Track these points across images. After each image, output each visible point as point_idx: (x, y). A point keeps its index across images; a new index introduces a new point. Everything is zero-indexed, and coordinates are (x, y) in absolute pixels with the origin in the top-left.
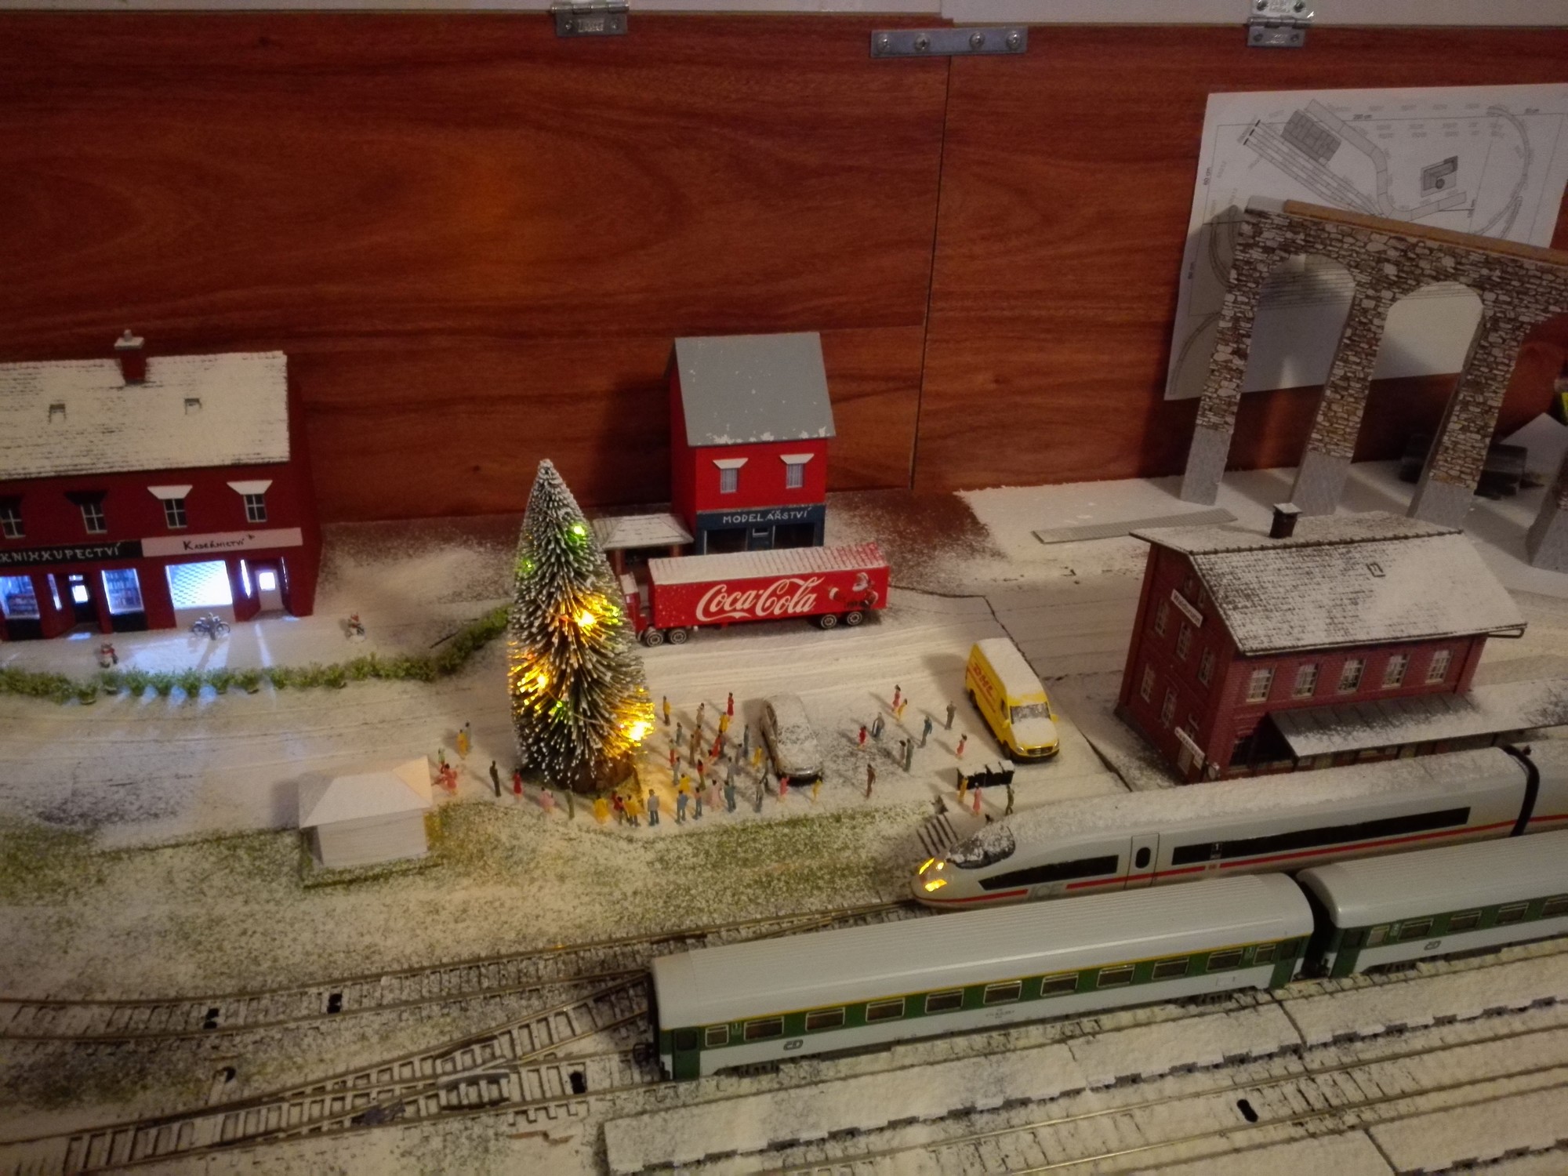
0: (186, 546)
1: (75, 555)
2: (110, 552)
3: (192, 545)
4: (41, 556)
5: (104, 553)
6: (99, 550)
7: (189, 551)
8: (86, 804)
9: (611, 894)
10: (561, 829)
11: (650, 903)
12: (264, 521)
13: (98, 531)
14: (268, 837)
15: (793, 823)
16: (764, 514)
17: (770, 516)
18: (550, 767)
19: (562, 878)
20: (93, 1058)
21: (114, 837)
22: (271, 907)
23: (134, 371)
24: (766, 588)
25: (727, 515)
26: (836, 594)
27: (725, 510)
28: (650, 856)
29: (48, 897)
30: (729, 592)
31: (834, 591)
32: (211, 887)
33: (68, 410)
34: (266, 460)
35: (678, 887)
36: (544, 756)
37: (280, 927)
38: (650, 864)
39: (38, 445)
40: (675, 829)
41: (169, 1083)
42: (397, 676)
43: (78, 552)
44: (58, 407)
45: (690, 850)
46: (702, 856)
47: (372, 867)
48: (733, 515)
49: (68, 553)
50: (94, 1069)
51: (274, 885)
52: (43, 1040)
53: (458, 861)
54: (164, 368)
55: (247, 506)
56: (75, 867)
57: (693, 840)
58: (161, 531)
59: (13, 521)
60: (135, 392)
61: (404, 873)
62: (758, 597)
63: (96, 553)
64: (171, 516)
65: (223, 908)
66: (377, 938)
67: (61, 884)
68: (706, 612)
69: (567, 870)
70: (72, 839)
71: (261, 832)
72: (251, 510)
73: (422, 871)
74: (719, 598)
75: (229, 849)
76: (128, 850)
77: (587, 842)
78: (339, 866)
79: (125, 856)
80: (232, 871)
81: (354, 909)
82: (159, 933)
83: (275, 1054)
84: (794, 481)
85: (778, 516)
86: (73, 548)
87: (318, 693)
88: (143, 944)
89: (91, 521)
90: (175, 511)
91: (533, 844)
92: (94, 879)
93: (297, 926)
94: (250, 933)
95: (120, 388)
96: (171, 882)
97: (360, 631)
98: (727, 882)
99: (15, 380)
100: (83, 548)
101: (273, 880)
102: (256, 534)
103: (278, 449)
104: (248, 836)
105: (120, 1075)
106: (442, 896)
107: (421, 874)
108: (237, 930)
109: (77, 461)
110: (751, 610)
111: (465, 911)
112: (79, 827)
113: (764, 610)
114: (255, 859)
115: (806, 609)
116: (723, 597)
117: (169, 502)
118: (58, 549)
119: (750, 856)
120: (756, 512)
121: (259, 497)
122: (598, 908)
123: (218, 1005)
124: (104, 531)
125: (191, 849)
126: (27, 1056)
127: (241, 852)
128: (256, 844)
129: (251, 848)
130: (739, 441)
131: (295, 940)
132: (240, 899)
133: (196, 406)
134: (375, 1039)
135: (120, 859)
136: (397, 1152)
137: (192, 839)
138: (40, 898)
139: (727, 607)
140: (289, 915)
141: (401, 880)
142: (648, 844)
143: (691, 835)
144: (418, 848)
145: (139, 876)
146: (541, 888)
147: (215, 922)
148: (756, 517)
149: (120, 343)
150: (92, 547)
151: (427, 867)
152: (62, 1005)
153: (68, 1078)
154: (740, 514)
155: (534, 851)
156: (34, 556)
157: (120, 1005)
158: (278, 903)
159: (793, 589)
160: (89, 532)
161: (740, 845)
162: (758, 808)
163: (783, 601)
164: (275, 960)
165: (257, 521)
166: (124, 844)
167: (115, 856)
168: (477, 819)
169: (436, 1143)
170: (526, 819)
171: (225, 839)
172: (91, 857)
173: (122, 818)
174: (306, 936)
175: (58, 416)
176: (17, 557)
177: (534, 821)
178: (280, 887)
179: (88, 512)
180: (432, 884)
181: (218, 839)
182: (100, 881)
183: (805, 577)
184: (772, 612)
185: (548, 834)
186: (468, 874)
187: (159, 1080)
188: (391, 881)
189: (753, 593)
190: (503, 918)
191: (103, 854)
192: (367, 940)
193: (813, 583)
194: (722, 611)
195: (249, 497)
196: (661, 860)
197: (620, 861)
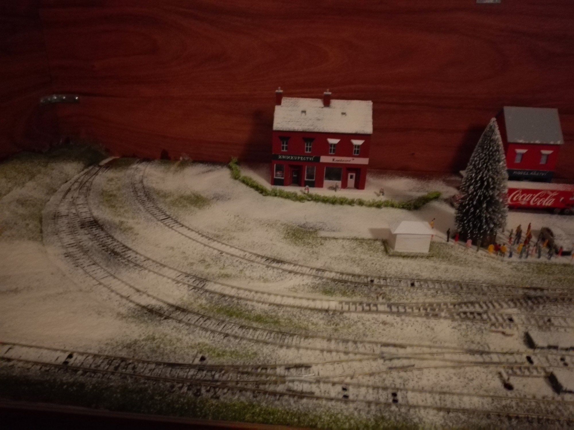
0: (333, 160)
1: (300, 159)
2: (310, 159)
3: (335, 160)
4: (290, 158)
5: (309, 159)
6: (308, 158)
7: (334, 162)
8: (311, 225)
9: (500, 274)
10: (474, 254)
11: (516, 279)
12: (358, 155)
13: (308, 152)
14: (372, 241)
15: (565, 265)
16: (530, 172)
17: (532, 174)
18: (472, 232)
19: (479, 268)
20: (337, 285)
21: (323, 234)
22: (379, 258)
23: (327, 103)
24: (536, 194)
25: (516, 171)
26: (563, 200)
27: (515, 169)
28: (511, 266)
29: (307, 246)
30: (522, 193)
31: (562, 199)
32: (357, 251)
33: (307, 112)
34: (365, 133)
35: (525, 276)
36: (470, 228)
37: (384, 264)
38: (512, 269)
39: (298, 122)
40: (519, 260)
41: (363, 296)
42: (399, 208)
43: (302, 158)
44: (304, 112)
45: (526, 267)
46: (531, 269)
47: (411, 253)
48: (518, 171)
49: (299, 158)
50: (338, 288)
51: (378, 253)
52: (321, 278)
53: (439, 257)
54: (335, 103)
55: (354, 149)
56: (313, 240)
57: (527, 264)
58: (326, 154)
59: (285, 145)
60: (326, 109)
61: (422, 257)
62: (532, 197)
63: (306, 159)
64: (331, 149)
65: (363, 256)
66: (419, 272)
67: (310, 243)
68: (512, 200)
69: (480, 265)
70: (311, 233)
71: (369, 239)
72: (355, 150)
73: (428, 257)
74: (518, 195)
75: (360, 242)
76: (329, 238)
77: (485, 259)
78: (400, 251)
79: (328, 239)
80: (363, 248)
81: (407, 263)
82: (345, 260)
83: (396, 294)
84: (543, 161)
85: (535, 174)
86: (300, 156)
87: (373, 209)
88: (341, 262)
89: (307, 148)
90: (333, 148)
91: (464, 257)
92: (320, 244)
93: (390, 265)
94: (375, 264)
95: (322, 108)
96: (344, 248)
97: (383, 195)
98: (544, 278)
99: (292, 102)
100: (303, 157)
101: (376, 253)
102: (354, 158)
103: (369, 129)
104: (366, 240)
105: (347, 291)
106: (437, 265)
107: (428, 258)
108: (370, 263)
109: (309, 127)
110: (529, 202)
111: (447, 270)
112: (311, 230)
113: (534, 202)
114: (369, 246)
115: (550, 204)
116: (519, 195)
117: (331, 145)
118: (296, 156)
119: (550, 272)
120: (527, 171)
121: (359, 146)
122: (496, 277)
123: (373, 279)
124: (310, 152)
125: (348, 241)
126: (317, 281)
127: (364, 244)
128: (369, 242)
129: (366, 243)
130: (527, 142)
131: (390, 268)
132: (368, 256)
133: (344, 116)
134: (430, 296)
135: (326, 240)
136: (451, 327)
137: (348, 238)
138: (304, 246)
139: (520, 199)
140: (386, 261)
141: (421, 259)
142: (509, 263)
143: (526, 262)
144: (426, 250)
145: (334, 245)
146: (472, 269)
147: (361, 260)
148: (526, 173)
149: (325, 93)
150: (306, 157)
151: (429, 257)
152: (324, 271)
153: (331, 289)
154: (521, 171)
155: (466, 259)
156: (288, 157)
157: (342, 274)
158: (381, 258)
159: (546, 196)
160: (306, 152)
161: (546, 268)
162: (549, 259)
163: (541, 200)
164: (386, 272)
165: (356, 154)
166: (327, 236)
167: (325, 238)
168: (442, 248)
169: (464, 327)
170: (460, 250)
171: (359, 239)
172: (318, 238)
173: (324, 230)
174: (394, 268)
175: (303, 114)
176: (284, 157)
177: (463, 251)
178: (380, 254)
179: (307, 145)
180: (432, 262)
181: (356, 239)
182: (321, 244)
183: (553, 191)
184: (536, 204)
185: (469, 255)
186: (444, 261)
187: (360, 295)
188: (417, 258)
189: (531, 195)
190: (462, 274)
191: (321, 237)
192: (415, 272)
193: (555, 194)
194: (517, 200)
195: (356, 146)
196: (516, 268)
197: (499, 266)
